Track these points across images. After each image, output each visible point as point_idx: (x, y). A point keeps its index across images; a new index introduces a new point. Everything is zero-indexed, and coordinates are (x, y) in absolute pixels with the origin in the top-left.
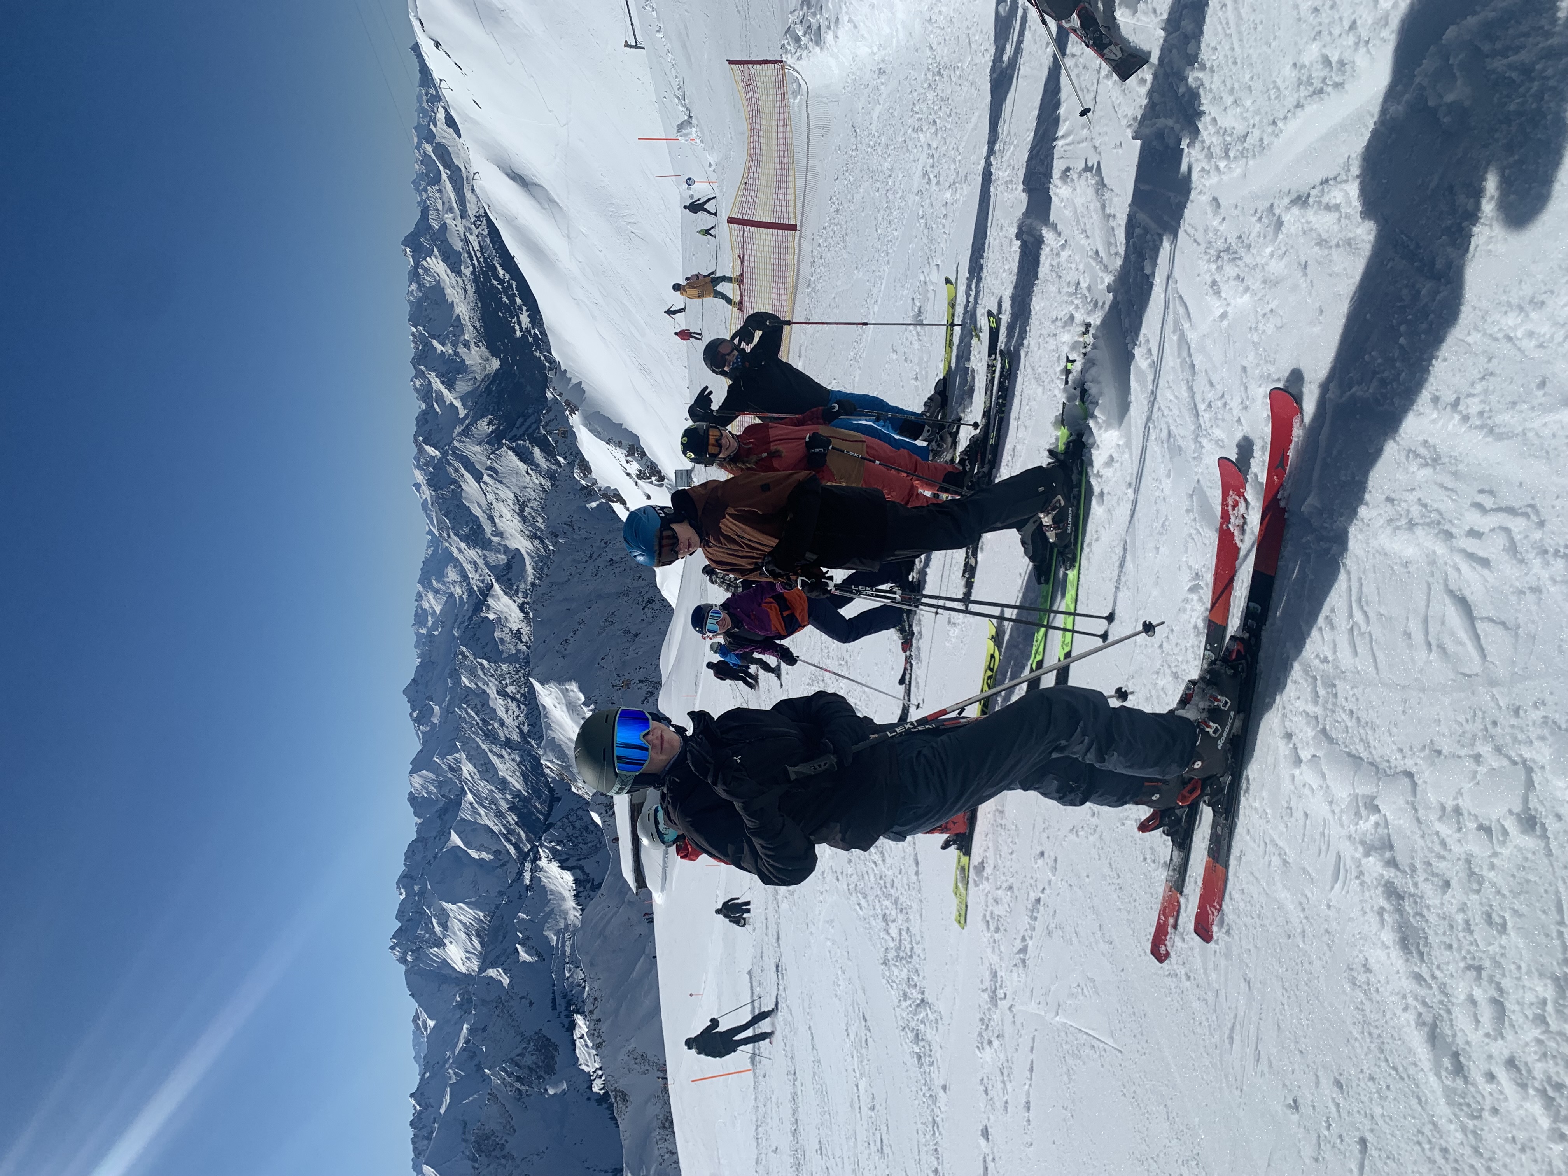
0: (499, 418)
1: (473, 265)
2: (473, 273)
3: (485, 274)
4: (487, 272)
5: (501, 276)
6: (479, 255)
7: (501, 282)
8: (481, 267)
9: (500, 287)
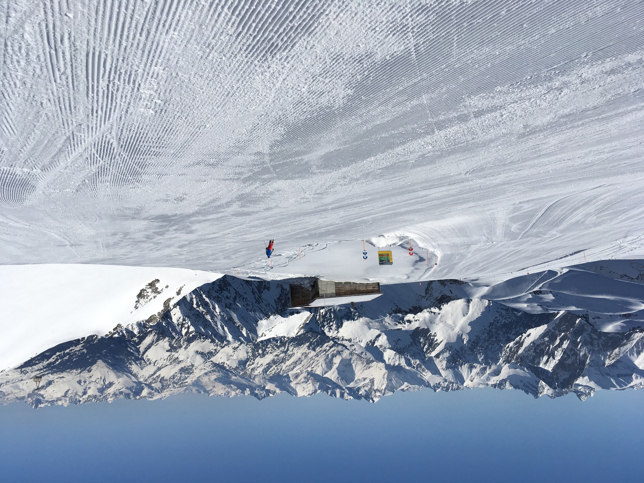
0: (128, 360)
1: (48, 374)
2: (52, 374)
3: (52, 368)
4: (51, 367)
5: (53, 360)
6: (42, 371)
7: (57, 360)
8: (49, 370)
9: (59, 361)
